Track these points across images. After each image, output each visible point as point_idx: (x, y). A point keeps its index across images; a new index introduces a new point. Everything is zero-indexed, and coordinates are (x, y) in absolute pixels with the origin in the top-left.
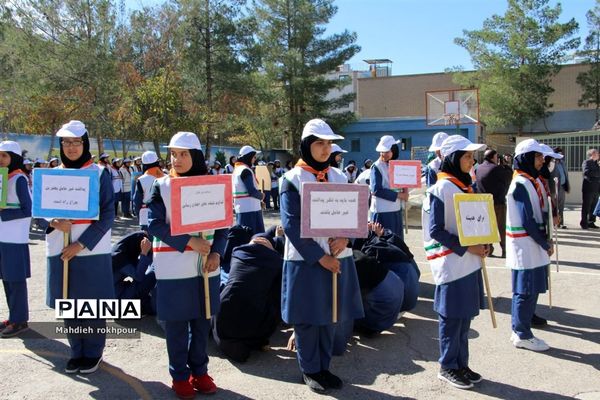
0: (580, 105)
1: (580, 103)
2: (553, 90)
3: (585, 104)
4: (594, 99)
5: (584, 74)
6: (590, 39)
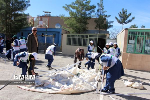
0: (95, 29)
1: (95, 28)
2: (88, 24)
3: (97, 29)
4: (99, 27)
5: (96, 20)
6: (98, 11)
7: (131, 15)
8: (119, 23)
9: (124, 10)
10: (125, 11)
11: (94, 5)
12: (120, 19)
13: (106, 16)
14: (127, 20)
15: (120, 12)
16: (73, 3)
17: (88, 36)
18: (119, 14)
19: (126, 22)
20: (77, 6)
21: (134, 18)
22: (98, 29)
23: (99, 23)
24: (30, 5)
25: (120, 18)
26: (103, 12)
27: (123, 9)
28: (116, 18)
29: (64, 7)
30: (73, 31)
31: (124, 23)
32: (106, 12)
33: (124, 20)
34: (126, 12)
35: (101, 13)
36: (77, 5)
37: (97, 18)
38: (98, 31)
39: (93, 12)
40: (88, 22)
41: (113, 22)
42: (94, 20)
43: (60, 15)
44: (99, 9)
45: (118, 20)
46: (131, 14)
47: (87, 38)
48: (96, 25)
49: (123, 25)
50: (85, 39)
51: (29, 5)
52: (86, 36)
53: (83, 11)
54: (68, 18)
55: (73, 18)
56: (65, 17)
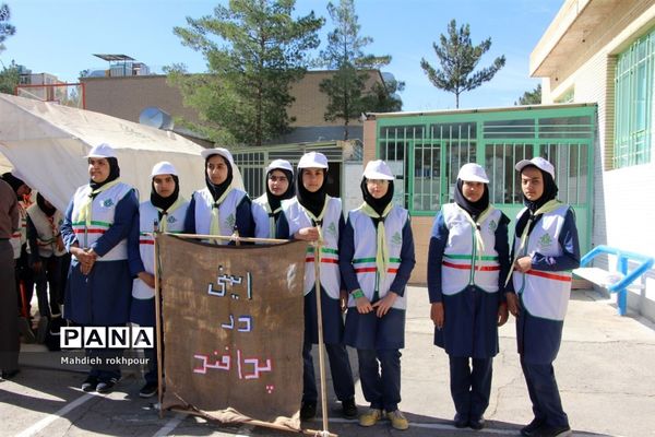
0: (327, 120)
1: (327, 117)
2: (294, 99)
3: (333, 120)
4: (342, 112)
5: (329, 81)
6: (333, 38)
7: (488, 48)
8: (441, 87)
9: (458, 28)
10: (462, 30)
11: (313, 12)
12: (442, 70)
13: (372, 58)
14: (474, 72)
15: (444, 39)
16: (220, 11)
17: (262, 155)
18: (436, 47)
19: (470, 80)
20: (239, 22)
21: (501, 62)
22: (341, 122)
23: (342, 96)
24: (11, 30)
25: (442, 63)
26: (356, 46)
27: (453, 24)
28: (425, 66)
29: (177, 31)
30: (229, 135)
31: (463, 85)
32: (372, 40)
33: (462, 73)
34: (468, 34)
35: (349, 50)
36: (238, 16)
37: (333, 72)
38: (340, 127)
39: (311, 46)
40: (292, 93)
41: (404, 84)
42: (320, 80)
43: (164, 68)
44: (336, 31)
45: (432, 73)
46: (487, 45)
47: (259, 166)
48: (327, 103)
49: (458, 94)
50: (251, 170)
51: (9, 27)
52: (256, 159)
53: (270, 44)
54: (202, 80)
55: (222, 76)
56: (188, 76)
